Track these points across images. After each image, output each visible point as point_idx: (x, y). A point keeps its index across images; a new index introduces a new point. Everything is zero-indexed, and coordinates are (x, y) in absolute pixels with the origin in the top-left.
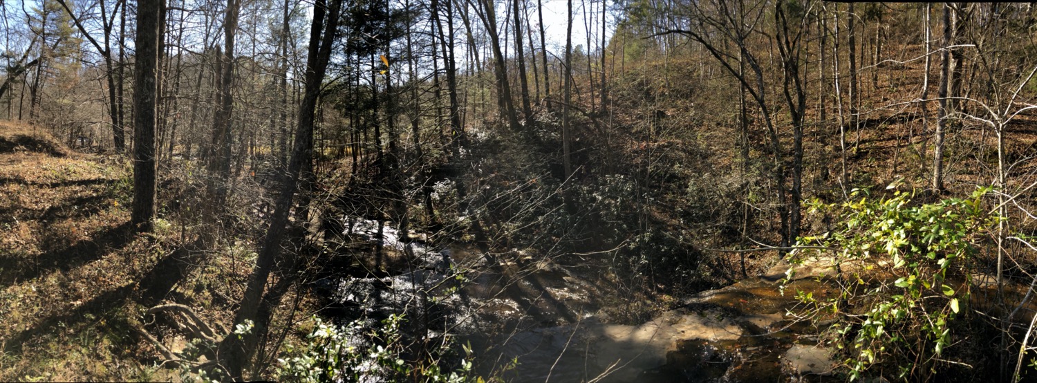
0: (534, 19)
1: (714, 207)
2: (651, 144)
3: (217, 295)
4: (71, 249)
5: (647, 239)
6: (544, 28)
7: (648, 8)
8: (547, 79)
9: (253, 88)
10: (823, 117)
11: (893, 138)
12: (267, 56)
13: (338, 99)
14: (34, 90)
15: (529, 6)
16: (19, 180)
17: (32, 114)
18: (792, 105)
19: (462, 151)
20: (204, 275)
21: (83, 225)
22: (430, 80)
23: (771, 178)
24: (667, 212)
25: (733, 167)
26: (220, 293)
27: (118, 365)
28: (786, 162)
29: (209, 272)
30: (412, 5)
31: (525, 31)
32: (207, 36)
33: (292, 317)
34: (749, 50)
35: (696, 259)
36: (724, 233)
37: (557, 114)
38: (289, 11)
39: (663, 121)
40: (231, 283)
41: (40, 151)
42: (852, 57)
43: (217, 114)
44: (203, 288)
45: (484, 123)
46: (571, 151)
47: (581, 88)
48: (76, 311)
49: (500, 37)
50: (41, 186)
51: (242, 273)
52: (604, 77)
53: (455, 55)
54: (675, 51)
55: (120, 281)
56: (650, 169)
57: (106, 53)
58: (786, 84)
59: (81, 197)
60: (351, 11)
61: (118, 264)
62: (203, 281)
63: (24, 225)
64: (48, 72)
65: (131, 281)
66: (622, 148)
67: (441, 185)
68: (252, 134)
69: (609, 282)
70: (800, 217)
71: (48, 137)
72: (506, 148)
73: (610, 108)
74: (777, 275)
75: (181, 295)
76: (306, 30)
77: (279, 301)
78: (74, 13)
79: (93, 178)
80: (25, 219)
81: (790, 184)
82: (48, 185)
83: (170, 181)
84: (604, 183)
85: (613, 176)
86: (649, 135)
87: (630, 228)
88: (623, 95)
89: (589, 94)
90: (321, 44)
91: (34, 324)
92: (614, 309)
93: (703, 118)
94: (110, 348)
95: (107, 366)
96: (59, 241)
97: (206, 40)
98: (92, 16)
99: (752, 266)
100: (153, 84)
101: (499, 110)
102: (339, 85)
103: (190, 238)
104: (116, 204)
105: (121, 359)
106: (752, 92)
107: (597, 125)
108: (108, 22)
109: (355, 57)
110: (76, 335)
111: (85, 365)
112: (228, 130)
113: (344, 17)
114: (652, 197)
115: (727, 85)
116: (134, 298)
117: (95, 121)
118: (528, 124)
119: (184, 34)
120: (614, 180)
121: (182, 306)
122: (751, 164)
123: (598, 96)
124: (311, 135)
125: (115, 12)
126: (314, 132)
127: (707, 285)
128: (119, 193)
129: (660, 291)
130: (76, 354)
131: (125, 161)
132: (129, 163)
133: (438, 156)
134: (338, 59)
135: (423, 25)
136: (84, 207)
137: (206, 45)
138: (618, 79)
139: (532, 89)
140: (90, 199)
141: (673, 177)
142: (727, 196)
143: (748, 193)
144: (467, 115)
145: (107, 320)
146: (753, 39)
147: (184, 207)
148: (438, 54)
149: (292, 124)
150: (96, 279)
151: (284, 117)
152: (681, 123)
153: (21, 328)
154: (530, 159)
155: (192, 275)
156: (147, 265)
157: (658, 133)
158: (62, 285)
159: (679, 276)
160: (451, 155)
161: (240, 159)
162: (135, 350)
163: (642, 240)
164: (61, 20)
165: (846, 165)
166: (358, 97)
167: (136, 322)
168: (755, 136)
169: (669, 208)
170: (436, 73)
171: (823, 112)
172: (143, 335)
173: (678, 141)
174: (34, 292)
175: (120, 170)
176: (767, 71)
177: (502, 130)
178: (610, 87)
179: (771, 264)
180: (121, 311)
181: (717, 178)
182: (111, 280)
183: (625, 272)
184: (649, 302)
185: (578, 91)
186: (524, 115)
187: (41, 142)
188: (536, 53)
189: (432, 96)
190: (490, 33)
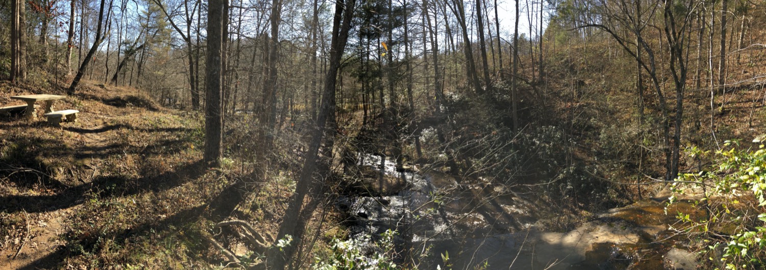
0: (491, 15)
1: (619, 149)
2: (574, 104)
3: (267, 212)
4: (160, 176)
5: (571, 171)
6: (499, 21)
7: (572, 8)
8: (500, 57)
9: (292, 63)
10: (699, 85)
11: (750, 100)
12: (301, 39)
13: (353, 69)
14: (140, 66)
15: (488, 6)
16: (128, 126)
17: (137, 81)
18: (676, 77)
19: (441, 108)
20: (258, 198)
21: (169, 160)
22: (421, 57)
23: (659, 128)
24: (585, 152)
25: (632, 120)
26: (269, 211)
27: (192, 264)
28: (670, 117)
29: (261, 195)
30: (408, 4)
31: (485, 23)
32: (259, 26)
33: (320, 227)
34: (644, 39)
35: (606, 186)
36: (626, 166)
37: (507, 82)
38: (318, 7)
39: (583, 88)
40: (276, 204)
41: (142, 106)
42: (723, 43)
43: (266, 82)
44: (258, 208)
45: (457, 88)
46: (518, 109)
47: (525, 65)
48: (162, 222)
49: (468, 28)
50: (142, 131)
51: (284, 196)
52: (541, 56)
53: (438, 41)
54: (591, 38)
55: (195, 203)
56: (574, 121)
57: (188, 39)
58: (672, 62)
59: (168, 140)
60: (363, 7)
61: (193, 190)
62: (257, 202)
63: (129, 157)
64: (149, 53)
65: (203, 203)
66: (553, 107)
67: (427, 132)
68: (292, 97)
69: (544, 202)
70: (679, 156)
71: (147, 97)
72: (473, 106)
73: (546, 78)
74: (663, 198)
75: (241, 213)
76: (331, 20)
77: (311, 215)
78: (167, 12)
79: (177, 127)
80: (131, 153)
81: (672, 131)
82: (146, 131)
83: (233, 130)
84: (541, 132)
85: (547, 127)
86: (573, 97)
87: (560, 164)
88: (554, 70)
89: (531, 69)
90: (340, 31)
91: (134, 227)
92: (549, 221)
93: (611, 85)
94: (186, 252)
95: (184, 265)
96: (152, 170)
97: (258, 29)
98: (179, 13)
99: (645, 191)
100: (219, 62)
101: (468, 79)
102: (354, 60)
103: (247, 171)
104: (193, 147)
105: (194, 260)
106: (646, 68)
107: (536, 91)
108: (190, 17)
109: (366, 40)
110: (161, 240)
111: (168, 262)
112: (274, 94)
113: (358, 12)
114: (575, 141)
115: (628, 62)
116: (206, 216)
117: (179, 87)
118: (487, 89)
119: (242, 24)
120: (548, 130)
121: (241, 221)
122: (645, 119)
123: (537, 70)
124: (334, 94)
125: (194, 10)
126: (336, 93)
127: (614, 204)
128: (194, 139)
129: (581, 208)
130: (162, 254)
131: (199, 115)
132: (202, 117)
133: (425, 111)
134: (353, 41)
135: (416, 18)
136: (170, 147)
137: (258, 32)
138: (551, 58)
139: (490, 64)
140: (174, 142)
141: (590, 128)
142: (628, 140)
143: (643, 139)
144: (445, 82)
145: (185, 231)
146: (647, 31)
147: (244, 148)
148: (427, 39)
149: (320, 88)
150: (177, 201)
151: (314, 83)
152: (596, 90)
153: (125, 227)
154: (489, 114)
155: (249, 198)
156: (215, 191)
157: (579, 97)
158: (154, 202)
159: (595, 198)
160: (435, 110)
161: (284, 113)
162: (206, 253)
163: (568, 172)
164: (158, 17)
165: (714, 119)
166: (368, 69)
167: (206, 234)
168: (648, 99)
169: (586, 150)
170: (425, 52)
171: (699, 82)
172: (213, 243)
173: (593, 102)
174: (134, 204)
175: (195, 122)
176: (657, 53)
177: (469, 93)
178: (546, 64)
179: (658, 189)
180: (195, 225)
181: (621, 129)
182: (188, 202)
183: (556, 195)
184: (573, 215)
185: (522, 66)
186: (485, 83)
187: (143, 101)
188: (493, 39)
189: (422, 68)
190: (461, 25)
